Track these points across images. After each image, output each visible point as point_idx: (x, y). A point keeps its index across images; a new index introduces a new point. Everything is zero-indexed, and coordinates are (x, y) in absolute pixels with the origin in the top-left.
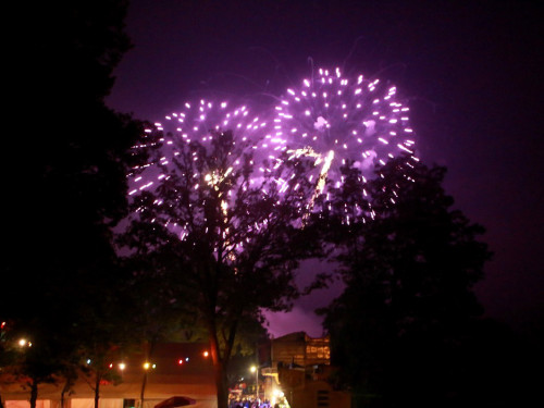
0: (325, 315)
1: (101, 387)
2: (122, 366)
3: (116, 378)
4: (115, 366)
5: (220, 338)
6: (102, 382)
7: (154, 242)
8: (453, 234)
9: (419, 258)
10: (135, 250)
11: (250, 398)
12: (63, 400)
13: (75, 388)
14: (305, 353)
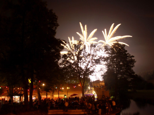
0: (103, 76)
1: (59, 93)
2: (63, 88)
3: (62, 91)
4: (62, 88)
5: (82, 82)
6: (59, 92)
7: (67, 64)
8: (128, 58)
9: (121, 63)
10: (63, 66)
11: (89, 93)
12: (52, 95)
13: (54, 93)
14: (99, 84)
